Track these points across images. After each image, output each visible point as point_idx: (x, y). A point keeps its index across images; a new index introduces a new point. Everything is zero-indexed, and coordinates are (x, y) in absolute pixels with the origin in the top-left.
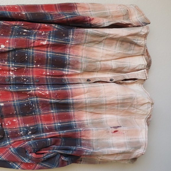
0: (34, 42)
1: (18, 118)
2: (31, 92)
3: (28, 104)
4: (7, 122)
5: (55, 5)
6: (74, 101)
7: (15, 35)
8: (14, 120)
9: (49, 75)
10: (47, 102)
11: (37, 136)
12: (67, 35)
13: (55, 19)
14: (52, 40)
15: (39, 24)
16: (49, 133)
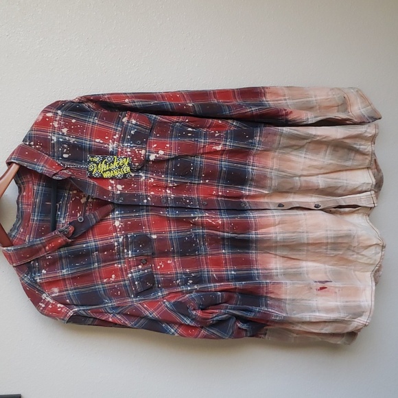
0: (204, 146)
1: (174, 259)
2: (196, 220)
3: (190, 237)
4: (159, 264)
5: (233, 91)
6: (259, 236)
7: (176, 137)
8: (169, 262)
9: (222, 196)
10: (217, 235)
11: (201, 286)
12: (252, 137)
13: (235, 113)
14: (230, 144)
15: (210, 120)
16: (219, 284)
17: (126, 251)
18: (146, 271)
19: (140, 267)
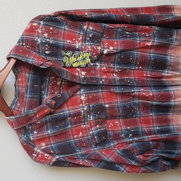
0: (140, 43)
1: (120, 120)
2: (135, 93)
3: (130, 106)
4: (110, 124)
5: (154, 7)
6: (176, 103)
7: (119, 38)
8: (116, 122)
9: (150, 77)
10: (148, 104)
11: (139, 138)
12: (171, 36)
13: (158, 20)
14: (156, 41)
15: (141, 26)
16: (151, 136)
17: (88, 116)
18: (102, 129)
19: (98, 126)
